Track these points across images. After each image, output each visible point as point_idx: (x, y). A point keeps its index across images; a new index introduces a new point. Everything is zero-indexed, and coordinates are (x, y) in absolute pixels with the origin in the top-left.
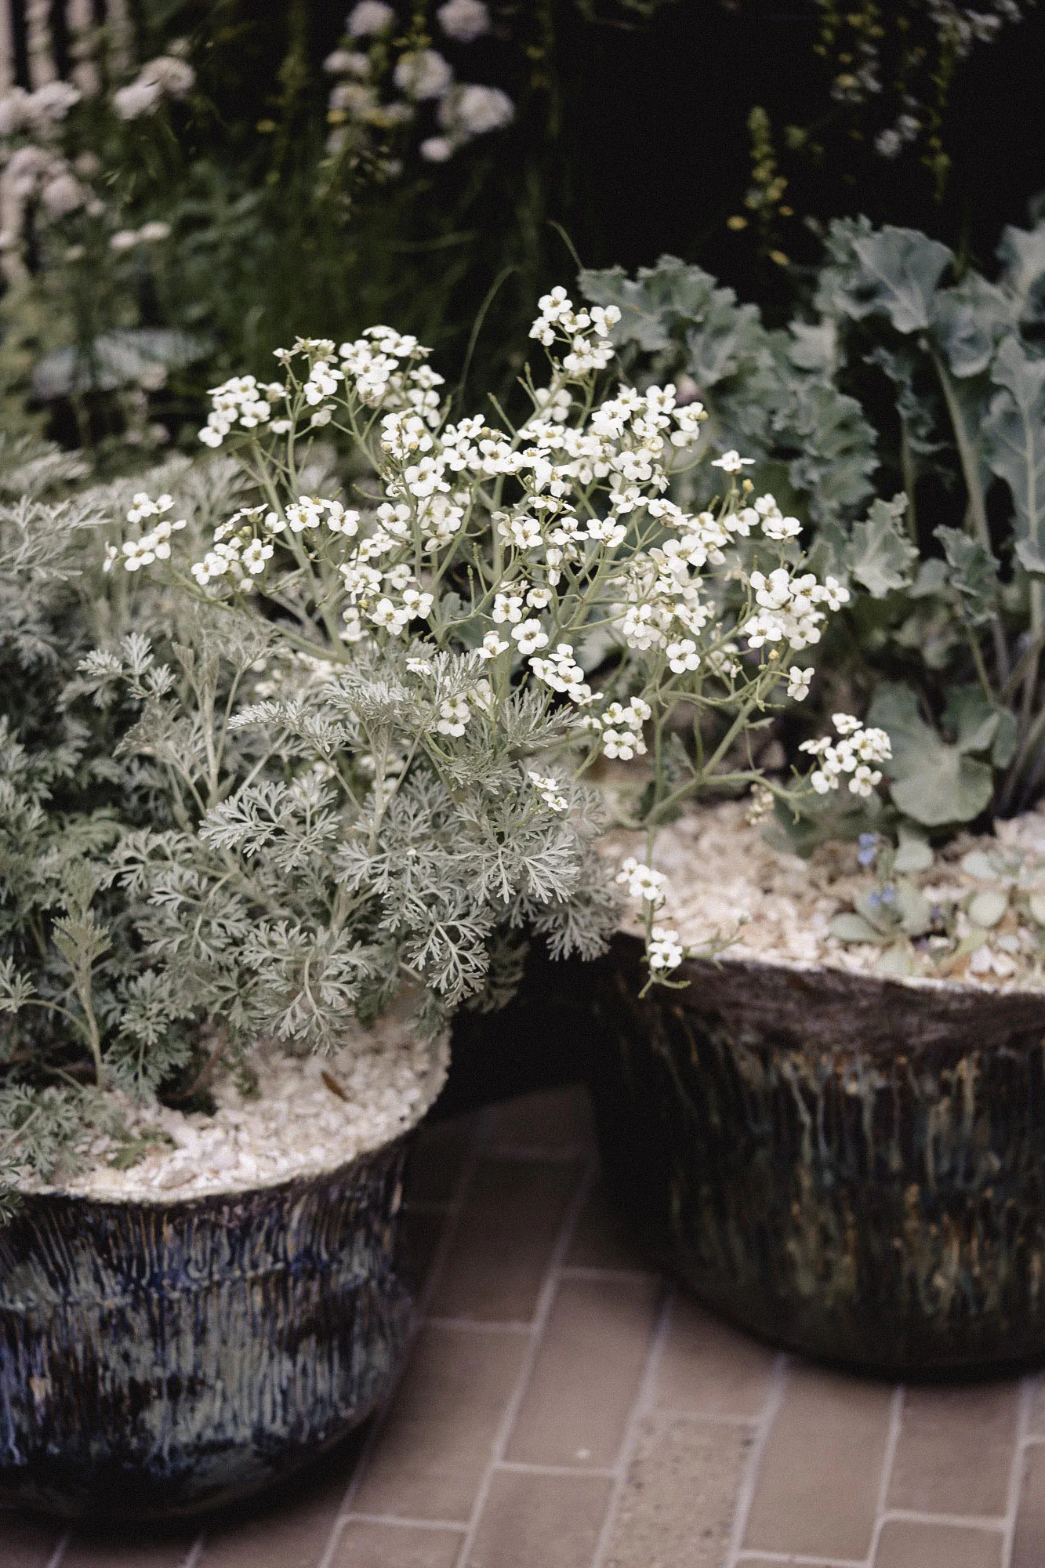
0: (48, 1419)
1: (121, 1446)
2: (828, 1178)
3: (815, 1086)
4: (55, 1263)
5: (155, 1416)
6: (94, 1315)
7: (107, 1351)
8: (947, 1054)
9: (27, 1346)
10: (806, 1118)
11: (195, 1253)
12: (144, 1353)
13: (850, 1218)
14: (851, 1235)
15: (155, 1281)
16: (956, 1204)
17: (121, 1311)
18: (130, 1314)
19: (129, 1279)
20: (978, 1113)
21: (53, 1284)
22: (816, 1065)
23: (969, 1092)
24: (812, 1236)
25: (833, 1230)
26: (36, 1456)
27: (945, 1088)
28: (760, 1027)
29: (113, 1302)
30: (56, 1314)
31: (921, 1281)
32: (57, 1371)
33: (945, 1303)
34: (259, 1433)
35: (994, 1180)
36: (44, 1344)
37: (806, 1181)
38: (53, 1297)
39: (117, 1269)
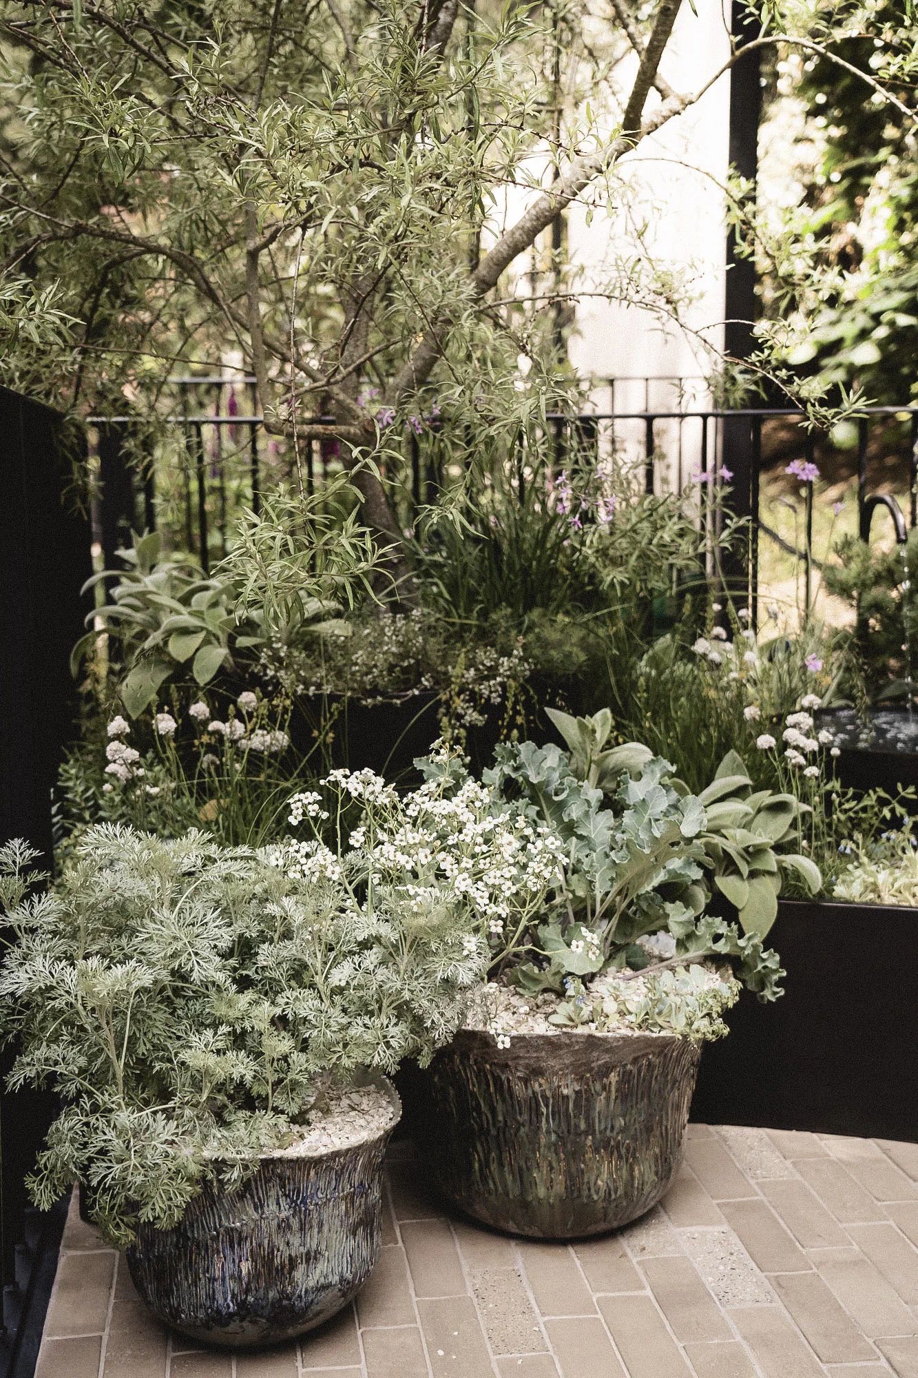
0: (248, 1284)
1: (282, 1292)
2: (553, 1137)
3: (548, 1094)
4: (259, 1199)
5: (298, 1274)
6: (276, 1221)
7: (279, 1242)
8: (606, 1070)
9: (239, 1245)
10: (544, 1110)
11: (322, 1184)
12: (295, 1240)
13: (562, 1156)
14: (562, 1164)
15: (304, 1202)
16: (606, 1143)
17: (288, 1219)
18: (291, 1219)
19: (292, 1201)
20: (616, 1098)
21: (256, 1209)
22: (551, 1083)
23: (613, 1089)
24: (545, 1169)
25: (554, 1164)
26: (242, 1305)
27: (604, 1088)
28: (527, 1066)
29: (284, 1215)
30: (256, 1225)
31: (592, 1185)
32: (253, 1256)
33: (602, 1194)
34: (342, 1279)
35: (622, 1131)
36: (248, 1244)
37: (543, 1141)
38: (256, 1216)
39: (287, 1196)
